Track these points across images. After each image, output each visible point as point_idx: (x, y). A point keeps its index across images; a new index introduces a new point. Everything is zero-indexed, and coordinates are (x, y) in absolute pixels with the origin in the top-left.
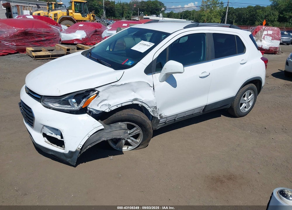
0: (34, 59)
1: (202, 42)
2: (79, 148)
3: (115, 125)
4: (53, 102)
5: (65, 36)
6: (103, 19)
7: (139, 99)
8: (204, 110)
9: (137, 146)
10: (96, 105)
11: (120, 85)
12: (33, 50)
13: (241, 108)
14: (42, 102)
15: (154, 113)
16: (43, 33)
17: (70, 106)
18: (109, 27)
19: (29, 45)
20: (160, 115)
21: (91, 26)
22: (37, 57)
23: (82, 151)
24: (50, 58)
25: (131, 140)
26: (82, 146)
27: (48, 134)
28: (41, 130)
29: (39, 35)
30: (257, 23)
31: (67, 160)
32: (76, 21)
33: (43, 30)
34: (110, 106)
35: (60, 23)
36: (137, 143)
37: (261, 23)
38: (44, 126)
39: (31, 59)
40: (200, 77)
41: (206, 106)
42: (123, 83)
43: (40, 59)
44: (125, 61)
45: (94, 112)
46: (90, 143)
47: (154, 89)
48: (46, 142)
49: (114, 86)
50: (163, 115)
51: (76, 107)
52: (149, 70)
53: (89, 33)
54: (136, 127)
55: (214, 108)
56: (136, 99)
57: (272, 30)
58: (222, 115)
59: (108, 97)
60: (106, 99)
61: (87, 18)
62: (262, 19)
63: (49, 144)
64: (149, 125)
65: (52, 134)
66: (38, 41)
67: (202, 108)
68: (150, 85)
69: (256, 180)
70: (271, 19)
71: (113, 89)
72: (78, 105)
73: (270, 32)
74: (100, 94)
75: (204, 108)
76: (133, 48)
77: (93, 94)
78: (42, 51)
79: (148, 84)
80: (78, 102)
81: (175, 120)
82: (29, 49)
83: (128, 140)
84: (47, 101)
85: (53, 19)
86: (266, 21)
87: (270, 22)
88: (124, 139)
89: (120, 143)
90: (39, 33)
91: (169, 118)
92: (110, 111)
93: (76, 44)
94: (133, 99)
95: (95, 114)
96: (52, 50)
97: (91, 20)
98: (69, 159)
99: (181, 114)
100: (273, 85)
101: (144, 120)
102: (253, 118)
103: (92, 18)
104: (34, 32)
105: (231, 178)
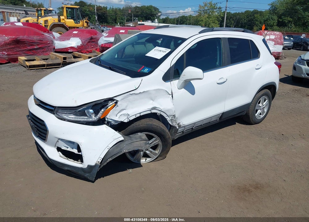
0: (28, 68)
1: (218, 47)
2: (99, 162)
3: (135, 136)
4: (69, 114)
5: (59, 44)
6: (97, 26)
7: (157, 108)
8: (221, 118)
9: (156, 157)
10: (115, 116)
11: (138, 94)
12: (26, 59)
13: (256, 115)
14: (56, 114)
15: (172, 122)
16: (36, 41)
17: (86, 117)
18: (104, 34)
19: (21, 54)
20: (178, 124)
21: (86, 32)
22: (31, 66)
23: (102, 165)
24: (45, 67)
25: (150, 152)
26: (101, 159)
27: (63, 148)
28: (56, 144)
29: (32, 43)
30: (255, 28)
31: (86, 175)
32: (68, 28)
33: (35, 38)
34: (129, 116)
35: (51, 30)
36: (155, 154)
37: (260, 28)
38: (59, 139)
39: (24, 69)
40: (218, 84)
41: (223, 114)
42: (142, 92)
43: (35, 69)
44: (142, 68)
45: (113, 123)
46: (111, 156)
47: (172, 96)
48: (61, 156)
49: (132, 95)
50: (181, 124)
51: (94, 118)
52: (167, 77)
53: (84, 40)
54: (155, 137)
55: (230, 115)
56: (154, 108)
57: (274, 35)
58: (236, 123)
59: (127, 106)
60: (125, 109)
61: (80, 25)
62: (261, 24)
63: (64, 158)
64: (169, 135)
65: (68, 148)
66: (30, 50)
67: (219, 116)
68: (168, 92)
69: (283, 188)
70: (270, 23)
71: (131, 98)
72: (95, 116)
73: (273, 37)
74: (119, 103)
75: (221, 116)
76: (148, 55)
77: (111, 104)
78: (35, 60)
79: (167, 91)
80: (96, 113)
81: (192, 129)
82: (22, 58)
83: (147, 151)
84: (62, 112)
85: (44, 26)
86: (265, 25)
87: (269, 27)
88: (143, 151)
89: (138, 155)
90: (31, 41)
91: (187, 127)
92: (128, 121)
93: (72, 52)
94: (151, 107)
95: (114, 125)
96: (47, 59)
97: (84, 26)
98: (88, 174)
99: (199, 122)
100: (282, 91)
101: (164, 130)
102: (269, 125)
103: (85, 25)
104: (26, 40)
105: (258, 187)
